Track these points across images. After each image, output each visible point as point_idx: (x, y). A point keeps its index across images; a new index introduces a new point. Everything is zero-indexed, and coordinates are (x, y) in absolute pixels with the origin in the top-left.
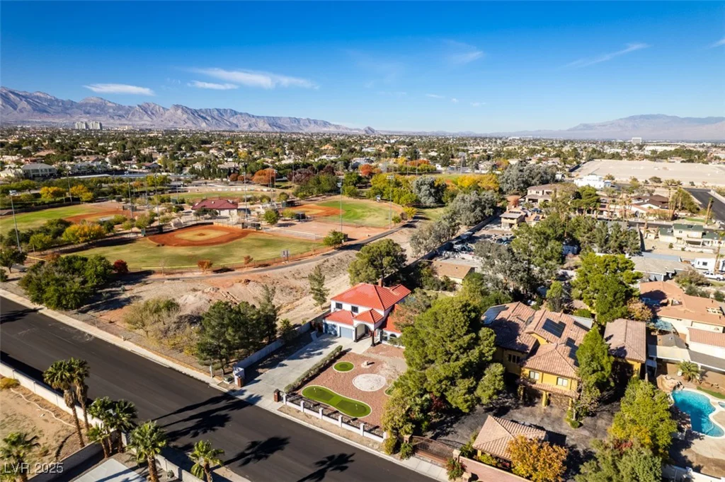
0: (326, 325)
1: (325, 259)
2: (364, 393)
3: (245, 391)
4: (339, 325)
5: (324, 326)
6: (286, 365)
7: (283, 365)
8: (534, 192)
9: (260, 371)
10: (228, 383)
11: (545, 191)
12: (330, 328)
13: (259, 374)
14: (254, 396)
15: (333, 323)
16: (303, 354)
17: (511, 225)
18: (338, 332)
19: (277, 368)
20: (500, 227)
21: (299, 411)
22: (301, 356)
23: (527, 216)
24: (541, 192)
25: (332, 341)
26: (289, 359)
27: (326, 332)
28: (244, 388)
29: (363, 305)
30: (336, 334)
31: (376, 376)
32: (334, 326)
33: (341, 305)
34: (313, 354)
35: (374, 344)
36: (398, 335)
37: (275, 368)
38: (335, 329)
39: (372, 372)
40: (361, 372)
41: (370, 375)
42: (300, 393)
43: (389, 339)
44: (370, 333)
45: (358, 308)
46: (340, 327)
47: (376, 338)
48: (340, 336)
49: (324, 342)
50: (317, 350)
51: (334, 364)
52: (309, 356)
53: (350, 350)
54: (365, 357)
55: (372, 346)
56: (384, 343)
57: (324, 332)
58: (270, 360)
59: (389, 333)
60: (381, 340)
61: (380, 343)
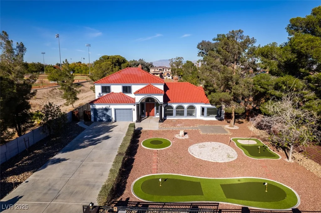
0: (95, 111)
4: (113, 107)
5: (92, 113)
6: (64, 160)
7: (59, 161)
9: (11, 179)
12: (100, 114)
13: (11, 187)
15: (104, 106)
16: (82, 142)
18: (113, 116)
19: (49, 167)
22: (82, 145)
25: (109, 125)
26: (65, 152)
27: (95, 119)
29: (137, 82)
30: (109, 120)
31: (209, 143)
32: (107, 110)
33: (109, 88)
34: (99, 140)
35: (162, 120)
36: (186, 106)
37: (45, 167)
38: (108, 113)
39: (198, 141)
40: (188, 143)
41: (201, 144)
42: (135, 198)
43: (174, 113)
44: (146, 113)
45: (130, 87)
46: (115, 110)
47: (159, 116)
48: (115, 121)
49: (100, 128)
50: (99, 135)
51: (141, 144)
52: (94, 143)
53: (142, 128)
54: (168, 131)
55: (160, 122)
56: (168, 118)
57: (92, 120)
58: (28, 159)
59: (175, 106)
60: (165, 116)
61: (165, 119)
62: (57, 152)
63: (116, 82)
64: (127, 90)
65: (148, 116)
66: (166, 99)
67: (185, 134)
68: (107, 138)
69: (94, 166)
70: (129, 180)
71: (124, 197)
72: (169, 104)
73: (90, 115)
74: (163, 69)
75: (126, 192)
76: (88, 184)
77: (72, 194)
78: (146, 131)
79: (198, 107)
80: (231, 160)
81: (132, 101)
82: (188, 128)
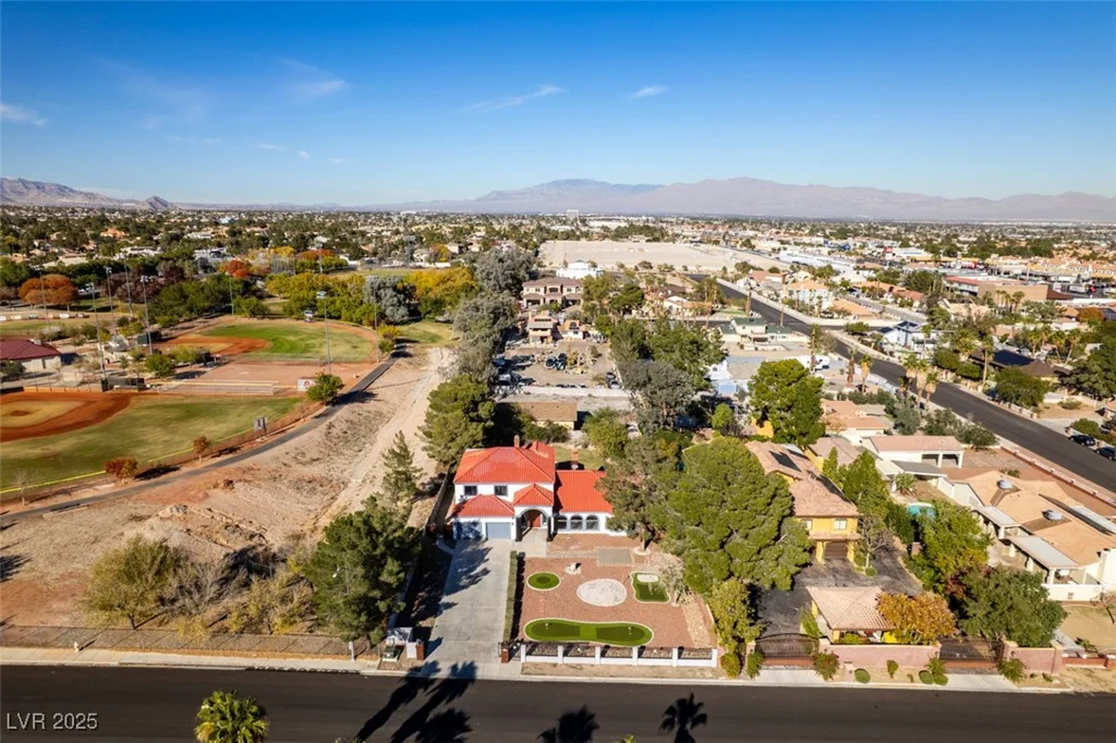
0: (459, 525)
1: (327, 422)
2: (613, 609)
3: (435, 664)
4: (483, 521)
5: (455, 529)
6: (454, 604)
7: (449, 606)
8: (532, 290)
9: (423, 624)
10: (395, 660)
11: (548, 287)
12: (465, 529)
13: (428, 630)
14: (460, 666)
15: (472, 520)
16: (460, 580)
17: (542, 339)
18: (483, 533)
19: (445, 612)
20: (528, 342)
21: (555, 665)
22: (462, 584)
23: (558, 324)
24: (542, 289)
26: (449, 593)
27: (459, 537)
28: (430, 659)
29: (515, 480)
30: (478, 537)
31: (603, 580)
32: (475, 524)
33: (475, 488)
34: (477, 576)
35: (551, 537)
36: (584, 516)
37: (441, 613)
38: (477, 528)
39: (590, 578)
40: (577, 581)
41: (592, 582)
42: (528, 638)
43: (569, 525)
44: (529, 523)
45: (505, 488)
46: (487, 524)
47: (546, 527)
48: (487, 539)
49: (471, 554)
50: (474, 568)
51: (526, 581)
52: (474, 580)
53: (524, 554)
54: (558, 560)
55: (548, 540)
56: (560, 532)
57: (455, 537)
58: (420, 604)
59: (569, 516)
60: (556, 529)
61: (555, 534)
62: (442, 594)
63: (486, 480)
64: (500, 491)
65: (531, 526)
66: (557, 507)
67: (578, 565)
68: (486, 572)
69: (486, 610)
70: (520, 624)
71: (519, 638)
72: (561, 513)
73: (452, 531)
74: (562, 287)
75: (520, 634)
76: (487, 628)
77: (479, 636)
78: (530, 560)
79: (603, 517)
80: (617, 603)
81: (507, 510)
82: (582, 555)
